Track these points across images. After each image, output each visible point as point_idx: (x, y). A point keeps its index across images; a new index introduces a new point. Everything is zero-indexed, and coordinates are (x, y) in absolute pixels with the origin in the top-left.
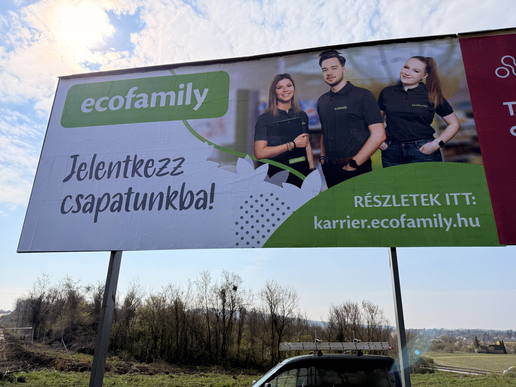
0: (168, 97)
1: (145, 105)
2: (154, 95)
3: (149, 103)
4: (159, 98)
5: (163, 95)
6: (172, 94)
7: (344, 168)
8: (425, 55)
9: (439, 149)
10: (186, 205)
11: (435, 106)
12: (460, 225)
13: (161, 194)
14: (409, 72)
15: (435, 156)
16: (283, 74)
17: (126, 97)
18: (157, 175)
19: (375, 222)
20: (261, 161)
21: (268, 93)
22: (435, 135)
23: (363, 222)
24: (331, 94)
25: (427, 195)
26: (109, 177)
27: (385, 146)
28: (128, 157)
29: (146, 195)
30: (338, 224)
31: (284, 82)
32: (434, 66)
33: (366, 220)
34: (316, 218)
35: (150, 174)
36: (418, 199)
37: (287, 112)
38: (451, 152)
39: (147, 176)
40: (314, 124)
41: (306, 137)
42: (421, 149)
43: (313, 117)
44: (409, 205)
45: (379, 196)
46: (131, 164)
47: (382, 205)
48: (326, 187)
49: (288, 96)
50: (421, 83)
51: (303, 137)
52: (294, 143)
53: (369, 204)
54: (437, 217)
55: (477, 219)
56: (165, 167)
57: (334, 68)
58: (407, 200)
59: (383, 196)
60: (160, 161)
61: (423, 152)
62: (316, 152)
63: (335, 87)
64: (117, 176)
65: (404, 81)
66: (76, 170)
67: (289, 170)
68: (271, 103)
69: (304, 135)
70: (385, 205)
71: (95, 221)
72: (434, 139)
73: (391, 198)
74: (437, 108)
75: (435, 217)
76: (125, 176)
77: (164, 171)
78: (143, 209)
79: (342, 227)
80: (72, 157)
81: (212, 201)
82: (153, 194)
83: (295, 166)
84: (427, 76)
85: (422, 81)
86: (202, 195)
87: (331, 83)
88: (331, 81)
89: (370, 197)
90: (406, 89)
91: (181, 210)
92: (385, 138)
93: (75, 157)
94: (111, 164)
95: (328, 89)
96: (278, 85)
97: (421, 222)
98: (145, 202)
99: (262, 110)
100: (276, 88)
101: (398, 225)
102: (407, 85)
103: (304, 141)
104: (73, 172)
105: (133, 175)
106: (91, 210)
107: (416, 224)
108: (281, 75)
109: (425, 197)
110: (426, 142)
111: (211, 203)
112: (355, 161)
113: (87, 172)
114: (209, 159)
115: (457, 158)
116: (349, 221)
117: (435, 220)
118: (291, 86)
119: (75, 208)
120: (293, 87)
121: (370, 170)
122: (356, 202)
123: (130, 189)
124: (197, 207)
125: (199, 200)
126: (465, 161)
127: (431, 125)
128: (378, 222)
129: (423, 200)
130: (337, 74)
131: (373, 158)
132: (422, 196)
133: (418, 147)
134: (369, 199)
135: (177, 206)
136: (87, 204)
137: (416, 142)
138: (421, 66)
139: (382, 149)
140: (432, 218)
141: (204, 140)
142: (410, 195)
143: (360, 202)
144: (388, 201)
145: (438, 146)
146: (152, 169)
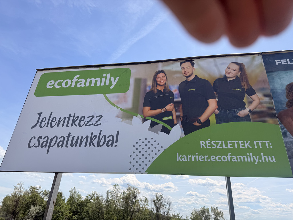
0: (96, 81)
1: (83, 85)
2: (88, 80)
3: (85, 84)
4: (91, 82)
5: (93, 80)
6: (99, 79)
7: (194, 124)
8: (239, 62)
9: (249, 114)
10: (101, 144)
11: (246, 90)
12: (264, 161)
13: (87, 137)
14: (230, 71)
15: (247, 118)
16: (160, 70)
17: (72, 80)
18: (86, 125)
19: (213, 157)
20: (146, 118)
21: (152, 80)
22: (246, 106)
23: (206, 157)
24: (186, 82)
25: (243, 141)
26: (58, 126)
27: (217, 111)
28: (70, 115)
29: (78, 137)
30: (191, 158)
31: (161, 75)
32: (244, 68)
33: (207, 156)
34: (178, 153)
35: (82, 125)
36: (238, 144)
37: (162, 91)
38: (255, 116)
39: (80, 126)
40: (177, 98)
41: (172, 105)
42: (238, 114)
43: (176, 94)
44: (232, 147)
45: (215, 142)
46: (71, 119)
47: (217, 147)
48: (184, 135)
49: (163, 82)
50: (237, 77)
51: (171, 105)
52: (166, 109)
53: (209, 146)
54: (250, 155)
55: (273, 157)
56: (91, 120)
57: (188, 68)
58: (231, 144)
59: (217, 141)
60: (88, 117)
61: (240, 116)
62: (178, 114)
63: (188, 78)
64: (63, 126)
65: (227, 75)
66: (40, 121)
67: (162, 124)
68: (153, 86)
69: (171, 104)
70: (218, 147)
71: (48, 153)
72: (246, 108)
73: (222, 143)
74: (247, 91)
75: (248, 155)
76: (67, 126)
77: (90, 123)
78: (76, 146)
79: (193, 160)
80: (38, 114)
81: (116, 142)
82: (82, 137)
83: (165, 122)
84: (240, 73)
85: (237, 76)
86: (111, 138)
87: (186, 76)
88: (186, 75)
89: (210, 142)
90: (229, 80)
91: (98, 147)
92: (217, 107)
93: (40, 114)
94: (60, 118)
95: (185, 79)
96: (157, 76)
97: (240, 158)
98: (77, 142)
99: (148, 89)
100: (156, 78)
101: (226, 160)
102: (229, 77)
103: (171, 108)
104: (38, 123)
105: (72, 125)
106: (45, 146)
107: (237, 159)
108: (159, 71)
109: (242, 143)
110: (241, 110)
111: (116, 143)
112: (200, 120)
113: (46, 123)
114: (117, 117)
115: (259, 119)
116: (197, 156)
117: (248, 157)
118: (164, 77)
119: (37, 145)
120: (166, 77)
121: (209, 125)
122: (201, 145)
123: (70, 133)
124: (108, 146)
125: (109, 141)
126: (264, 121)
127: (243, 101)
128: (215, 158)
129: (241, 144)
130: (189, 71)
131: (210, 118)
132: (240, 142)
133: (236, 113)
134: (209, 143)
135: (96, 144)
136: (44, 142)
137: (235, 110)
138: (237, 67)
139: (216, 113)
140: (247, 156)
141: (114, 105)
142: (233, 141)
143: (203, 145)
144: (220, 144)
145: (248, 113)
146: (84, 122)
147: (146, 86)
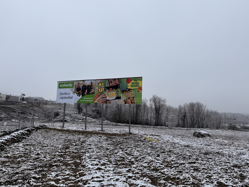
3: (67, 86)
6: (69, 85)
13: (68, 97)
26: (63, 95)
31: (79, 84)
34: (81, 100)
37: (79, 88)
46: (65, 93)
49: (79, 86)
50: (91, 85)
52: (80, 92)
60: (68, 93)
63: (83, 85)
73: (87, 98)
74: (92, 88)
86: (72, 97)
93: (60, 92)
99: (77, 87)
114: (72, 93)
121: (85, 95)
127: (91, 90)
130: (84, 83)
133: (90, 93)
138: (91, 83)
147: (77, 86)
